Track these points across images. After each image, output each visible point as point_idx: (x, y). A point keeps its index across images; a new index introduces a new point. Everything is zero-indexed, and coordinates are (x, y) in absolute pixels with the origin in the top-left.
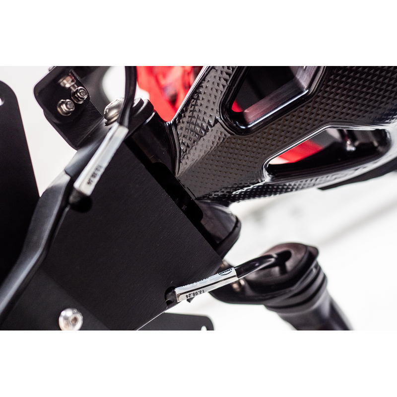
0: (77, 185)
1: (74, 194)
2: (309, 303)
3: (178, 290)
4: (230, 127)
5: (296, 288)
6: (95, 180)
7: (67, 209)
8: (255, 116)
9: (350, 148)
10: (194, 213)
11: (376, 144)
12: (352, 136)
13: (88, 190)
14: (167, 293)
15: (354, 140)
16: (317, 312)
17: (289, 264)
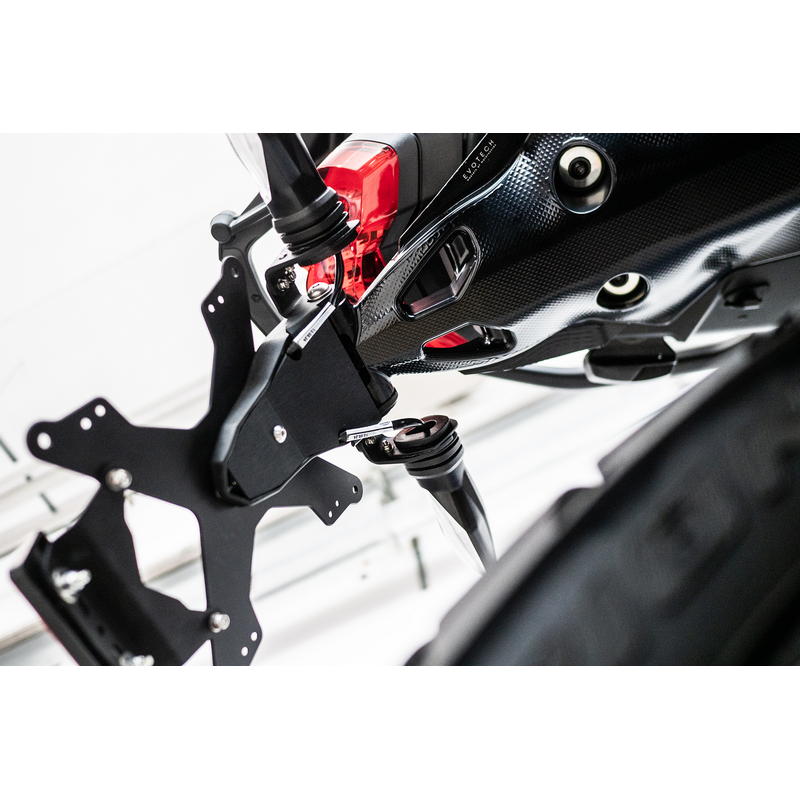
0: (295, 340)
1: (292, 346)
2: (446, 466)
3: (348, 432)
4: (401, 314)
5: (437, 449)
6: (309, 339)
7: (286, 356)
8: (419, 308)
9: (488, 342)
10: (365, 376)
11: (505, 341)
12: (489, 333)
13: (303, 345)
14: (341, 431)
15: (490, 336)
16: (453, 476)
17: (433, 431)
